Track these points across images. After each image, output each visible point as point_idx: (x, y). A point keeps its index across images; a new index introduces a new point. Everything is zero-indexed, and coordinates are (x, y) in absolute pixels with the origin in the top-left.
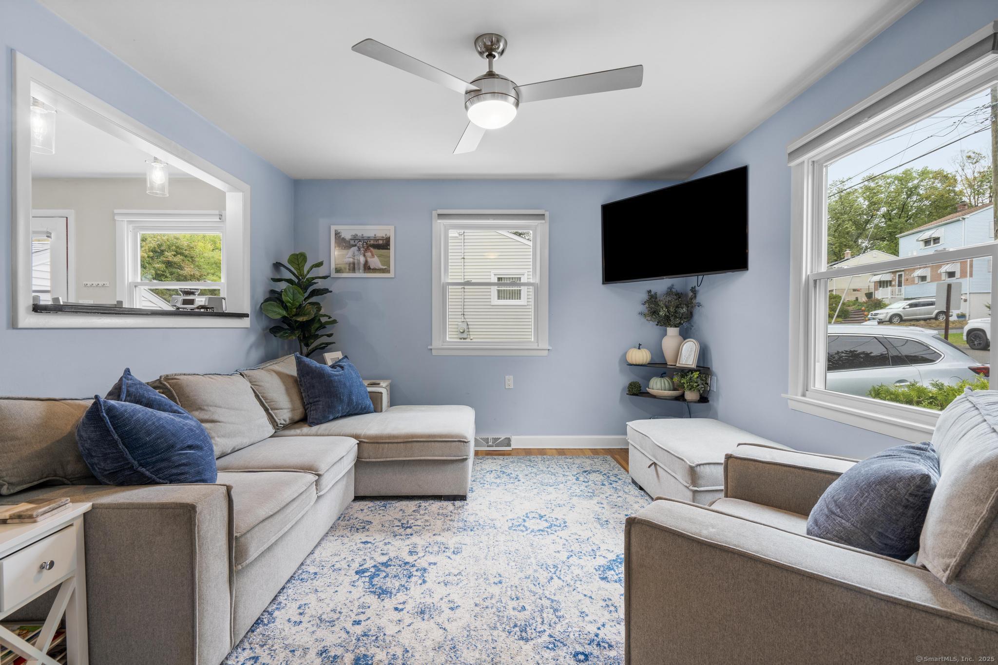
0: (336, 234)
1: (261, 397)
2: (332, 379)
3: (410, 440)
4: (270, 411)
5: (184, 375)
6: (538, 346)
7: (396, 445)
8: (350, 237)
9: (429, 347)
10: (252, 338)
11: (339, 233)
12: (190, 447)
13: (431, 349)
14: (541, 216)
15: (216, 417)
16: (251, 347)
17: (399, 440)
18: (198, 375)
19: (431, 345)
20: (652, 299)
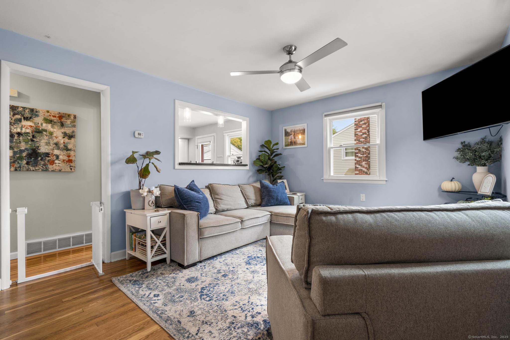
0: (285, 131)
1: (244, 194)
2: (271, 189)
3: (288, 216)
4: (247, 199)
5: (216, 184)
6: (380, 178)
7: (283, 217)
8: (290, 131)
9: (322, 178)
10: (251, 174)
11: (286, 130)
12: (197, 202)
13: (323, 179)
14: (380, 106)
15: (222, 198)
16: (250, 177)
17: (284, 216)
18: (221, 184)
19: (323, 177)
20: (465, 147)
